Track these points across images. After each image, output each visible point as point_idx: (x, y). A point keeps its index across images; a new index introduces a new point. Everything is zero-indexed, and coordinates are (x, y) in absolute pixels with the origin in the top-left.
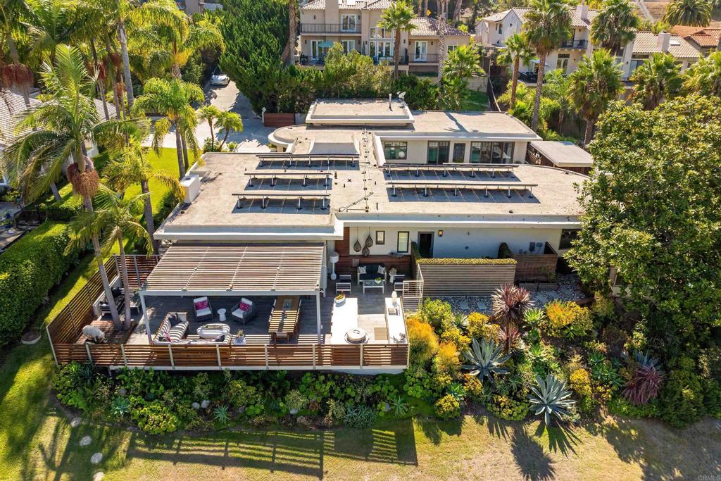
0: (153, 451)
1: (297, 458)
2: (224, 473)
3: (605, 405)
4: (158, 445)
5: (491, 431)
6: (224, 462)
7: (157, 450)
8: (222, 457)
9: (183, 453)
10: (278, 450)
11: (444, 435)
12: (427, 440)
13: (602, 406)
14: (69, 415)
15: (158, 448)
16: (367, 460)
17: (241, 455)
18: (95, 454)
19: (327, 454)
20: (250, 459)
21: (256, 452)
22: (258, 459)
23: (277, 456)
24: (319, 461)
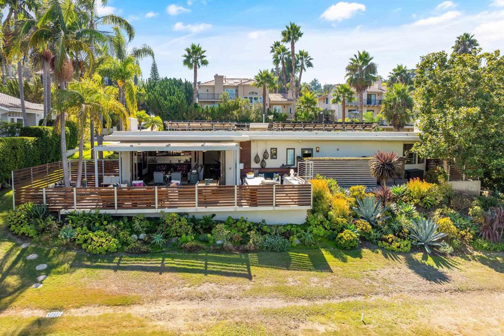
0: (94, 264)
1: (227, 268)
2: (161, 276)
3: (469, 245)
4: (99, 260)
5: (386, 257)
6: (161, 270)
7: (98, 264)
8: (158, 267)
9: (122, 265)
10: (208, 262)
11: (349, 257)
12: (337, 260)
13: (467, 246)
14: (19, 242)
15: (99, 262)
16: (288, 270)
17: (176, 266)
18: (41, 265)
19: (253, 266)
20: (184, 268)
21: (190, 264)
22: (191, 268)
23: (208, 266)
24: (246, 270)
